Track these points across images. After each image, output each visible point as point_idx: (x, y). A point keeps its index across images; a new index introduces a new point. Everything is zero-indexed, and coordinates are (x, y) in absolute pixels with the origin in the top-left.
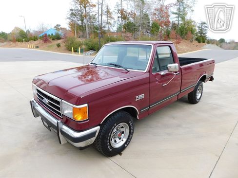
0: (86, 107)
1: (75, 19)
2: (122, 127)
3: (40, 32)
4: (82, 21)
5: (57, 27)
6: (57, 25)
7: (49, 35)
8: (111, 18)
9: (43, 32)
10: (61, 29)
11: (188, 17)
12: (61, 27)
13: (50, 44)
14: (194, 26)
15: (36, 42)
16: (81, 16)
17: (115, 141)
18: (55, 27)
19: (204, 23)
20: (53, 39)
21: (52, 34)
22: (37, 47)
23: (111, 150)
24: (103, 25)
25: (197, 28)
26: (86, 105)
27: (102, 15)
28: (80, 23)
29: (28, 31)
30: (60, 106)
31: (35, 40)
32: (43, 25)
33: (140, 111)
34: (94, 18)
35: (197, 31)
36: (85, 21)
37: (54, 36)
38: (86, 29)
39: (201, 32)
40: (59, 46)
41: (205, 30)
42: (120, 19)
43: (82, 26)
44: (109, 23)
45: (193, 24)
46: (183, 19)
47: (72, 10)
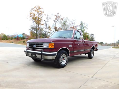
0: (53, 44)
1: (33, 30)
2: (64, 57)
3: (14, 36)
4: (37, 31)
6: (23, 33)
7: (19, 37)
8: (51, 30)
9: (16, 36)
11: (85, 32)
12: (25, 34)
13: (19, 41)
14: (88, 35)
15: (12, 40)
16: (36, 29)
19: (93, 34)
20: (21, 39)
21: (21, 37)
22: (13, 42)
24: (47, 33)
27: (46, 29)
28: (35, 32)
29: (8, 35)
31: (11, 39)
33: (70, 52)
34: (42, 30)
35: (90, 38)
37: (22, 38)
38: (38, 35)
39: (92, 38)
40: (24, 42)
41: (94, 37)
42: (55, 31)
44: (49, 32)
45: (88, 34)
46: (83, 32)
47: (32, 26)
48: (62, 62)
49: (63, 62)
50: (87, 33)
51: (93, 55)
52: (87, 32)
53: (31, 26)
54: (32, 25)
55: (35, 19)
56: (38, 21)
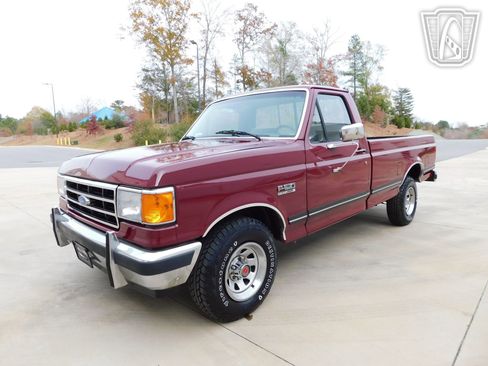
0: (171, 193)
1: (153, 88)
2: (251, 256)
3: (82, 115)
4: (166, 90)
5: (117, 106)
6: (118, 102)
7: (100, 120)
8: (223, 83)
9: (87, 115)
10: (125, 108)
11: (372, 81)
12: (125, 104)
13: (103, 137)
14: (386, 96)
15: (73, 134)
16: (165, 81)
17: (237, 287)
18: (113, 106)
19: (406, 91)
20: (108, 128)
21: (106, 118)
22: (76, 143)
23: (226, 304)
24: (208, 97)
25: (392, 100)
26: (171, 189)
27: (204, 79)
28: (162, 95)
29: (60, 114)
30: (113, 202)
31: (71, 131)
32: (88, 101)
33: (288, 220)
34: (190, 85)
35: (394, 105)
36: (171, 90)
37: (110, 122)
38: (173, 107)
39: (401, 107)
40: (118, 139)
41: (409, 103)
42: (241, 85)
43: (165, 100)
44: (218, 94)
45: (383, 92)
46: (364, 83)
47: (147, 71)
48: (241, 284)
49: (246, 281)
50: (377, 88)
51: (412, 206)
52: (382, 84)
53: (144, 70)
54: (149, 66)
55: (155, 40)
56: (167, 46)
